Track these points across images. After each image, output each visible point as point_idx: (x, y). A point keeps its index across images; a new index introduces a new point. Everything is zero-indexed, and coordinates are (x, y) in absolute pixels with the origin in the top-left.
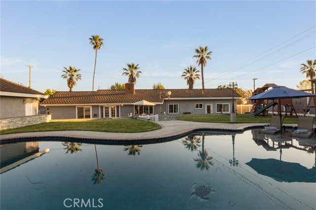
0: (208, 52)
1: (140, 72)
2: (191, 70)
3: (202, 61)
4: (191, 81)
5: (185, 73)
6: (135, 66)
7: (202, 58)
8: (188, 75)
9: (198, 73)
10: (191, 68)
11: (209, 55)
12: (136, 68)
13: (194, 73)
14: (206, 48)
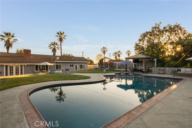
0: (64, 35)
1: (17, 40)
2: (54, 44)
3: (61, 40)
4: (54, 50)
5: (50, 45)
6: (12, 35)
7: (61, 38)
8: (53, 46)
9: (58, 46)
10: (55, 43)
11: (65, 37)
12: (13, 36)
13: (56, 46)
14: (63, 33)
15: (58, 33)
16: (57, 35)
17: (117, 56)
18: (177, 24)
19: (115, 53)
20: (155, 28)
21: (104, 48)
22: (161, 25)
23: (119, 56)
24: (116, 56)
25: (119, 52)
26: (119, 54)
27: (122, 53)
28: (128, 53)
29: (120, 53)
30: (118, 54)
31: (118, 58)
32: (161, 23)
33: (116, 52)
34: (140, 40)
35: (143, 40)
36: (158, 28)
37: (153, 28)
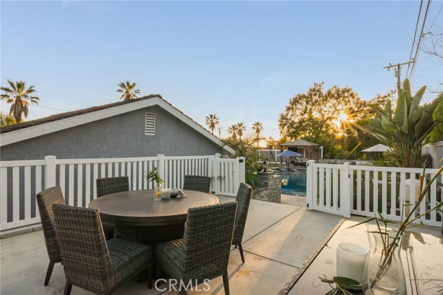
15: (123, 85)
16: (120, 88)
17: (237, 134)
18: (348, 88)
19: (234, 127)
20: (314, 90)
21: (211, 116)
22: (323, 86)
23: (241, 134)
24: (234, 134)
25: (240, 125)
26: (240, 130)
27: (246, 128)
28: (256, 127)
29: (241, 127)
30: (238, 129)
31: (238, 137)
32: (323, 83)
33: (234, 124)
34: (288, 109)
35: (292, 108)
36: (318, 91)
37: (311, 90)
